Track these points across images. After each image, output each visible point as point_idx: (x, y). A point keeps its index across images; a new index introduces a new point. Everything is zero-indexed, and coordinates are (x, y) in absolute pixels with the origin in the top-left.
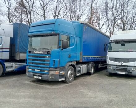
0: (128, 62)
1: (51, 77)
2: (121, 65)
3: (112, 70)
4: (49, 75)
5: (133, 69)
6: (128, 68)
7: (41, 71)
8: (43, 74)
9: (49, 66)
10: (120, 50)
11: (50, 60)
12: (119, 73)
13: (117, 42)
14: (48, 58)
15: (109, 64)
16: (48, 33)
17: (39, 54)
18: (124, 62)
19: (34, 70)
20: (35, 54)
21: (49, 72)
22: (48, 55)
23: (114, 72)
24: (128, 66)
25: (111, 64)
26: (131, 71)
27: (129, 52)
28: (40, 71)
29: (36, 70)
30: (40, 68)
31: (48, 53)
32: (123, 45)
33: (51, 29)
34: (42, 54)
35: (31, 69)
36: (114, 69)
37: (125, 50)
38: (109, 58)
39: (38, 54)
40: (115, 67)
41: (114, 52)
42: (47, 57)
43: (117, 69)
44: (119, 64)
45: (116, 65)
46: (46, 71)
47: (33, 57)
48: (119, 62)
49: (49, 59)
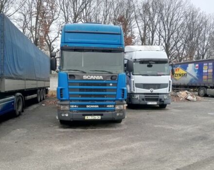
0: (159, 88)
1: (118, 114)
2: (150, 92)
3: (140, 100)
4: (116, 111)
5: (165, 97)
6: (159, 96)
7: (99, 107)
8: (104, 111)
9: (116, 97)
10: (148, 72)
11: (116, 89)
12: (150, 103)
13: (143, 62)
14: (112, 86)
15: (135, 92)
16: (111, 48)
17: (96, 80)
18: (155, 88)
19: (86, 107)
20: (87, 80)
21: (114, 107)
22: (113, 82)
23: (142, 102)
24: (158, 94)
25: (137, 92)
26: (163, 100)
27: (160, 75)
28: (97, 106)
29: (88, 106)
30: (96, 103)
31: (111, 79)
32: (150, 66)
33: (116, 42)
34: (101, 80)
35: (75, 106)
36: (143, 99)
37: (155, 72)
38: (136, 84)
39: (92, 80)
40: (143, 95)
41: (141, 76)
42: (111, 84)
43: (146, 99)
44: (148, 91)
45: (144, 94)
46: (110, 106)
47: (80, 85)
48: (149, 88)
49: (115, 87)
